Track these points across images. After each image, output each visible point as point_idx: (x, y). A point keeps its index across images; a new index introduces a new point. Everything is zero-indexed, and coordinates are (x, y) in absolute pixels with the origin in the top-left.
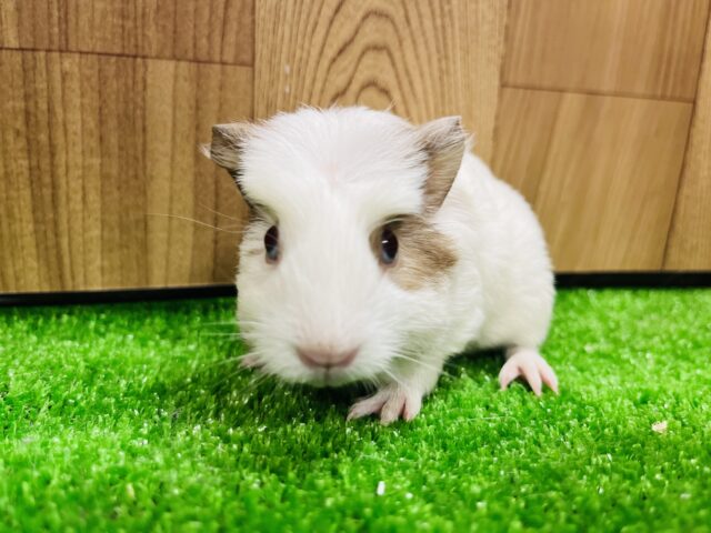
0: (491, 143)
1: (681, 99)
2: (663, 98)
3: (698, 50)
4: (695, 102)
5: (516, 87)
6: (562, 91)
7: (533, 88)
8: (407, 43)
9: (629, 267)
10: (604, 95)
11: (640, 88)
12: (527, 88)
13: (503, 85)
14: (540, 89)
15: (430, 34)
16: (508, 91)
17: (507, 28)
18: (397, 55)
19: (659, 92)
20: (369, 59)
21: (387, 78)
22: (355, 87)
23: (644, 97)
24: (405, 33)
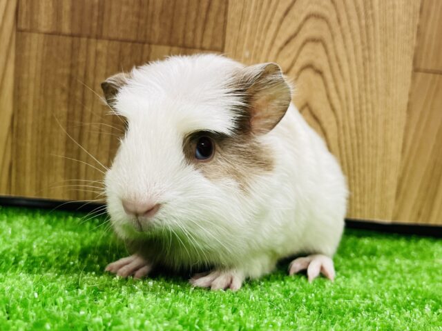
0: (404, 114)
5: (426, 71)
8: (339, 37)
12: (436, 73)
13: (416, 70)
15: (356, 31)
16: (420, 75)
17: (419, 27)
18: (330, 46)
20: (309, 48)
21: (322, 62)
22: (296, 68)
24: (337, 30)
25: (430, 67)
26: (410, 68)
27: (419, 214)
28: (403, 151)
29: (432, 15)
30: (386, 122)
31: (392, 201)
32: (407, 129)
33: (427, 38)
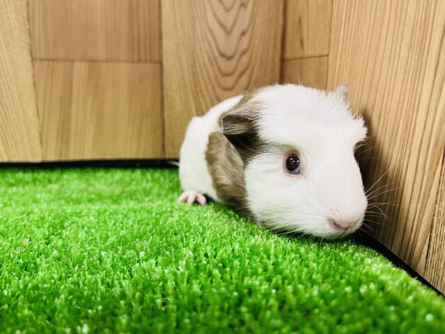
1: (151, 61)
2: (139, 61)
3: (157, 33)
4: (161, 63)
5: (41, 60)
6: (72, 61)
7: (53, 60)
9: (141, 156)
10: (101, 62)
11: (123, 56)
12: (48, 60)
13: (33, 59)
14: (58, 60)
16: (37, 63)
19: (136, 58)
23: (127, 62)
25: (43, 57)
26: (29, 58)
27: (61, 154)
28: (38, 114)
29: (37, 21)
30: (20, 96)
31: (38, 148)
32: (36, 99)
33: (37, 37)
